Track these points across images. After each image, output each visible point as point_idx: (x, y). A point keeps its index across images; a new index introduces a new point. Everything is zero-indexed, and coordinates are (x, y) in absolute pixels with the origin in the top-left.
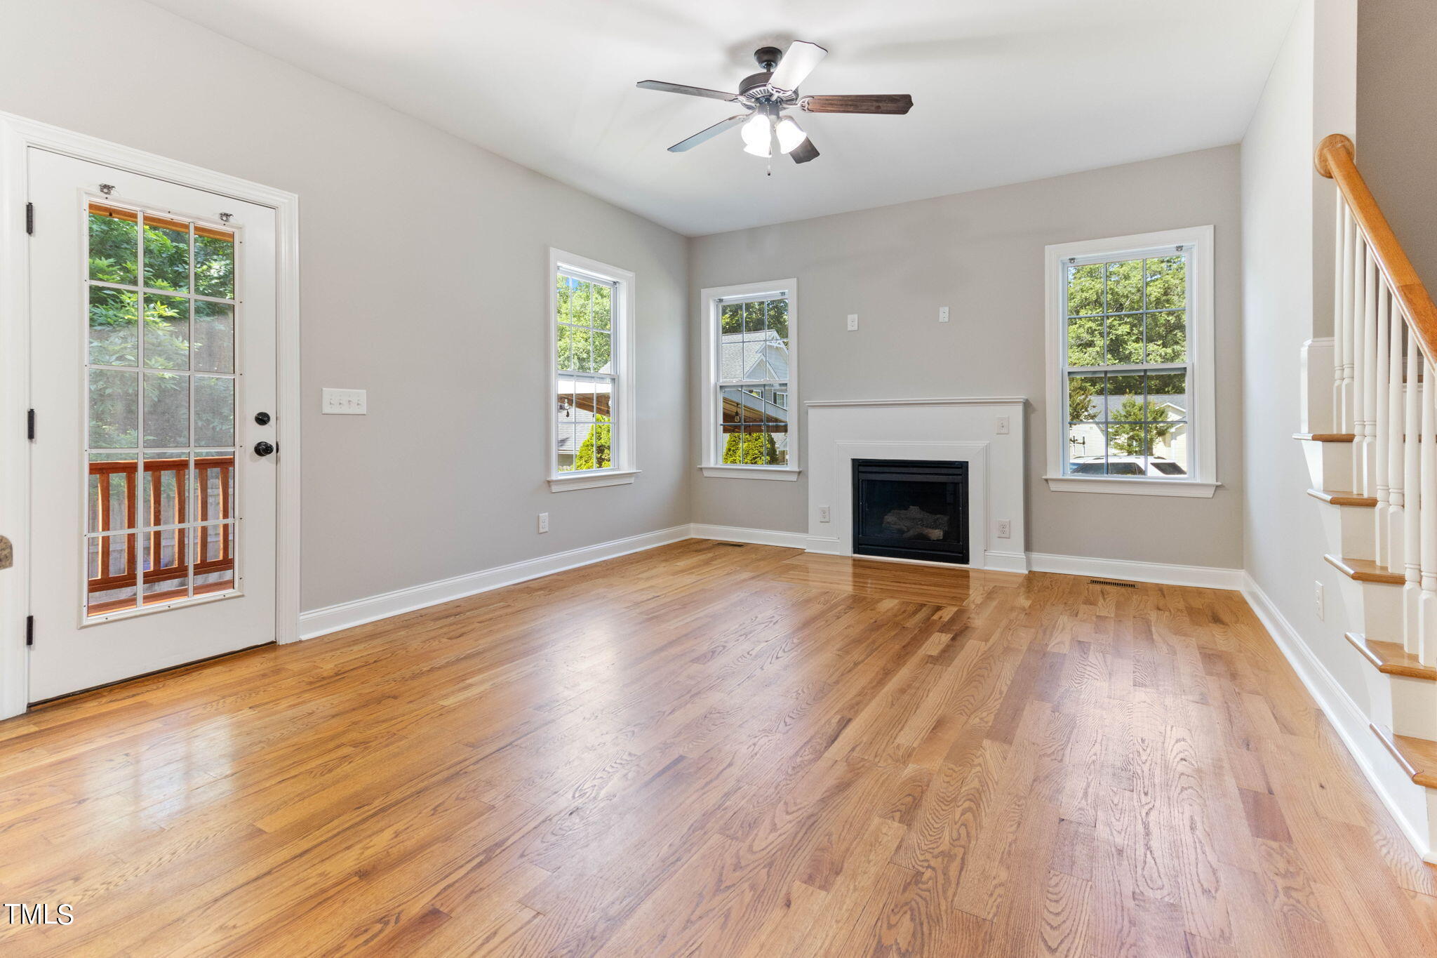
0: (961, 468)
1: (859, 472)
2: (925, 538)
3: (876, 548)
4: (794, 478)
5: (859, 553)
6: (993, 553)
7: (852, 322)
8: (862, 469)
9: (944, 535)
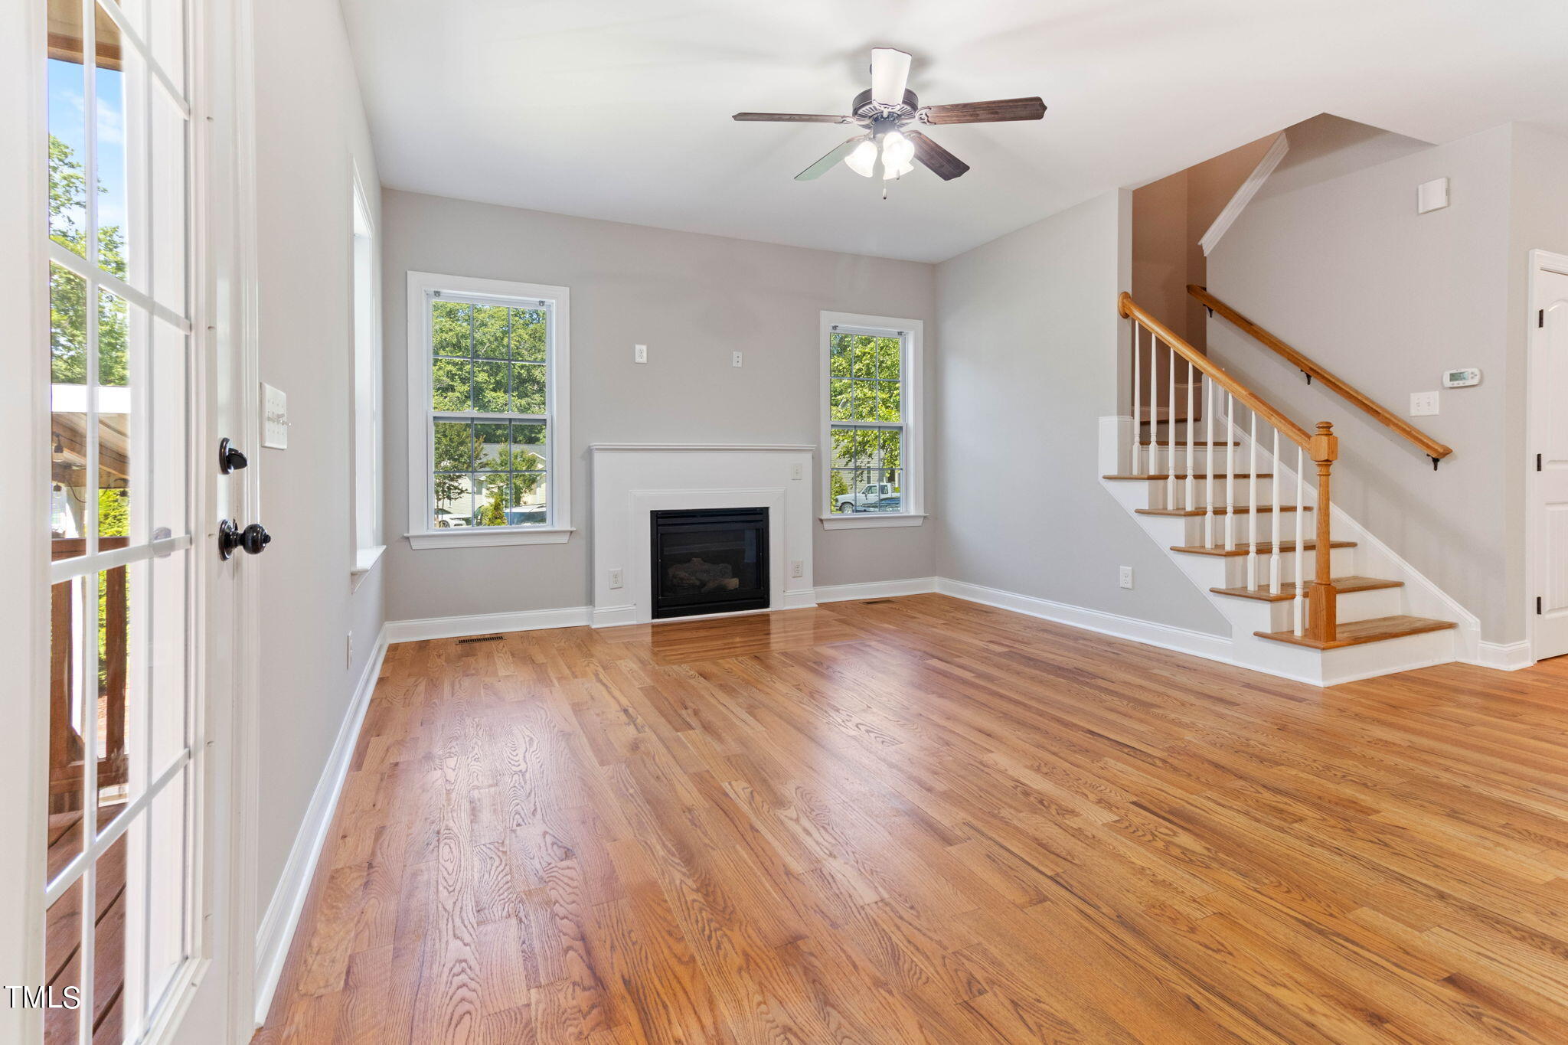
0: (762, 514)
1: (658, 525)
2: (722, 589)
3: (676, 608)
4: (564, 539)
5: (658, 618)
6: (789, 592)
7: (641, 353)
8: (661, 521)
9: (740, 583)
